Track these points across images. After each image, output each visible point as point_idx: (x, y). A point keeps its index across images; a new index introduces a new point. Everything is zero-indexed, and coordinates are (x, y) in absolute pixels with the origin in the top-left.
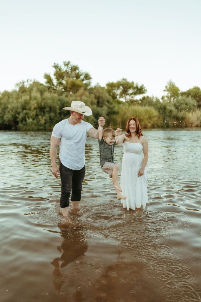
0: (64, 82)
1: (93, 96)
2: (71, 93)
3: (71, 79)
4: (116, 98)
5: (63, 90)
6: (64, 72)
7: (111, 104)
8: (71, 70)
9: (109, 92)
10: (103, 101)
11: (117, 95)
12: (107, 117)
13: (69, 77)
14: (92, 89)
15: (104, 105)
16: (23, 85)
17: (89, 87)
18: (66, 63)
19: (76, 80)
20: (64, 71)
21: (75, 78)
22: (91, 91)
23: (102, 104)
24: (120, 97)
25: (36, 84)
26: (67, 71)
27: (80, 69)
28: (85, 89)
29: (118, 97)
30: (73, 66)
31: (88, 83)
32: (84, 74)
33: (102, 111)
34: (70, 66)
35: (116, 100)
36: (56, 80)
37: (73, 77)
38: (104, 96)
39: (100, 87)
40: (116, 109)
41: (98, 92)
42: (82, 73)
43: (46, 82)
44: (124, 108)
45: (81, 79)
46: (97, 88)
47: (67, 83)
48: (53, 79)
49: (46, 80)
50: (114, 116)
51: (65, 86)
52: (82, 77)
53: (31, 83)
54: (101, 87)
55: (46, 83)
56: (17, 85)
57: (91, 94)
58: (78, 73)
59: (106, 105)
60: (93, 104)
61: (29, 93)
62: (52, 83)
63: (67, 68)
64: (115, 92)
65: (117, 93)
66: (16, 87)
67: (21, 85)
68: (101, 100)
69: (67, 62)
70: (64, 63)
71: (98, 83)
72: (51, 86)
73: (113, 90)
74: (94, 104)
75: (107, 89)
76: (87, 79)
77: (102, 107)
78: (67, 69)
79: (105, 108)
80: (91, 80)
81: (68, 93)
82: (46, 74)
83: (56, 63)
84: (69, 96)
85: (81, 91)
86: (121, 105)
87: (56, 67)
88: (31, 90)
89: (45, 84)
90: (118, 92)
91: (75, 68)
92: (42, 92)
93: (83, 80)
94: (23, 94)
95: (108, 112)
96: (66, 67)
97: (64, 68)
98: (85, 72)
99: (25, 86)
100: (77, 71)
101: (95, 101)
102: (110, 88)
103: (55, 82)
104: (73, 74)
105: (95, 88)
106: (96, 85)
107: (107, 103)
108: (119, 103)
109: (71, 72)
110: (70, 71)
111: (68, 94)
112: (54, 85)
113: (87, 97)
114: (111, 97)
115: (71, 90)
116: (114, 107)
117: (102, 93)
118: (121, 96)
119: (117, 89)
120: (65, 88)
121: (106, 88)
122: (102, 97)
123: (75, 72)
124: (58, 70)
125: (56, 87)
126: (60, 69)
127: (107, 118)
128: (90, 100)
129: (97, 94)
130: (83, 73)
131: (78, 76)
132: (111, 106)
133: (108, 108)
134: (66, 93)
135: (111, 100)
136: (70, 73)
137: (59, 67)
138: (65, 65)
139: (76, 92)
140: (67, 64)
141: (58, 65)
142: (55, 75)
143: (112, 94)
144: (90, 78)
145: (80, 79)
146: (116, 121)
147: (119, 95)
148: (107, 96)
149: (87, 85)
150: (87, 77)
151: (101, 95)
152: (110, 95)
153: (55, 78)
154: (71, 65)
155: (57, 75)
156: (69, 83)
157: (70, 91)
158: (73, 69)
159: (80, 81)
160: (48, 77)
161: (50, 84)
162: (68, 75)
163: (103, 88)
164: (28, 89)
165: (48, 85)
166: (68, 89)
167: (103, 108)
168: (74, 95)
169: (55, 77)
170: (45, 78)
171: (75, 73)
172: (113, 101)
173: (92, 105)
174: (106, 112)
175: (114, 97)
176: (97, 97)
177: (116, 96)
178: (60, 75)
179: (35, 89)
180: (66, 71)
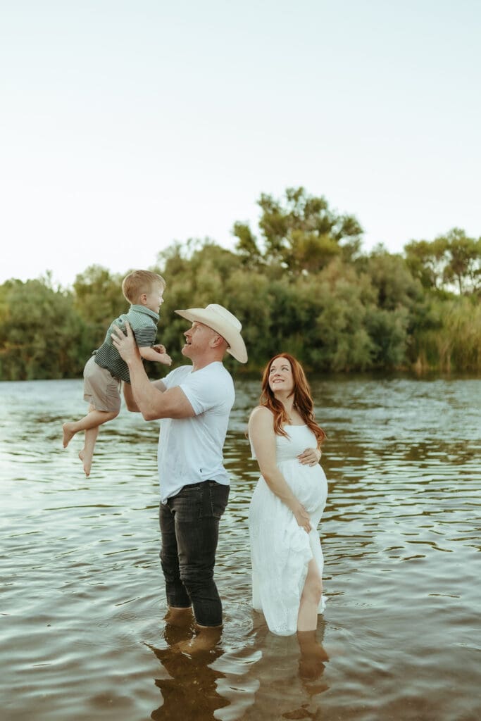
0: (286, 243)
1: (366, 279)
2: (305, 272)
3: (306, 236)
4: (433, 284)
5: (285, 265)
6: (287, 218)
7: (421, 300)
8: (305, 210)
9: (413, 266)
10: (396, 292)
11: (436, 276)
12: (409, 337)
13: (300, 228)
14: (363, 261)
15: (400, 304)
16: (178, 256)
17: (356, 256)
18: (293, 194)
19: (319, 236)
20: (288, 213)
21: (316, 233)
22: (362, 265)
23: (393, 300)
24: (445, 282)
25: (211, 251)
26: (296, 215)
27: (330, 208)
28: (346, 261)
29: (439, 281)
30: (312, 201)
31: (353, 245)
32: (342, 220)
33: (394, 319)
34: (302, 201)
35: (434, 289)
36: (266, 238)
37: (311, 230)
38: (398, 279)
39: (386, 254)
40: (435, 314)
41: (381, 267)
42: (335, 218)
43: (239, 245)
44: (457, 311)
45: (334, 234)
46: (380, 259)
47: (294, 245)
48: (255, 238)
49: (237, 240)
50: (431, 335)
51: (291, 253)
52: (336, 229)
53: (200, 248)
54: (391, 256)
55: (238, 248)
56: (163, 254)
57: (362, 275)
58: (325, 219)
59: (405, 304)
60: (366, 301)
61: (190, 274)
62: (254, 247)
63: (296, 206)
64: (429, 268)
65: (435, 271)
66: (159, 260)
67: (171, 254)
68: (389, 291)
69: (297, 189)
70: (288, 191)
71: (381, 245)
72: (252, 254)
73: (423, 262)
74: (371, 301)
75: (407, 261)
76: (350, 234)
77: (392, 308)
78: (296, 210)
79: (402, 311)
80: (360, 236)
81: (298, 272)
82: (238, 225)
83: (267, 193)
84: (300, 280)
85: (335, 265)
86: (450, 304)
87: (265, 203)
88: (196, 266)
89: (234, 251)
90: (439, 267)
91: (316, 206)
92: (224, 273)
93: (338, 237)
94: (174, 279)
95: (410, 324)
96: (293, 202)
97: (286, 207)
98: (345, 215)
99: (182, 257)
100: (323, 213)
101: (374, 293)
102: (415, 257)
103: (262, 244)
104: (312, 221)
105: (374, 256)
106: (375, 250)
107: (407, 299)
108: (444, 297)
109: (307, 216)
110: (302, 213)
111: (298, 276)
112: (258, 253)
113: (350, 281)
114: (418, 281)
115: (307, 265)
116: (429, 309)
117: (394, 270)
118: (448, 276)
119: (434, 259)
120: (289, 260)
121: (405, 256)
122: (393, 283)
123: (316, 215)
124: (271, 212)
125: (265, 258)
126: (275, 211)
127: (409, 341)
128: (359, 290)
129: (380, 274)
130: (339, 218)
131: (324, 227)
132: (419, 306)
133: (412, 311)
134: (291, 273)
135: (420, 289)
136: (302, 219)
137: (274, 206)
138: (289, 198)
139: (321, 268)
140: (295, 196)
141: (270, 197)
142: (262, 225)
143: (420, 274)
144: (358, 231)
145: (330, 235)
146: (436, 350)
147: (441, 275)
148: (407, 279)
149: (350, 250)
150: (350, 227)
151: (390, 276)
152: (415, 276)
153: (263, 235)
154: (307, 197)
155: (268, 226)
156: (301, 244)
157: (301, 268)
158: (311, 208)
159: (331, 240)
160: (242, 232)
161: (249, 251)
162: (298, 224)
163: (396, 258)
164: (189, 263)
165: (242, 252)
166: (297, 262)
167: (397, 311)
168: (314, 278)
169: (262, 231)
170: (236, 235)
171: (318, 219)
172: (425, 293)
173: (363, 303)
174: (406, 323)
175: (427, 281)
176: (378, 280)
177: (432, 279)
178: (275, 225)
179: (208, 263)
180: (292, 213)
